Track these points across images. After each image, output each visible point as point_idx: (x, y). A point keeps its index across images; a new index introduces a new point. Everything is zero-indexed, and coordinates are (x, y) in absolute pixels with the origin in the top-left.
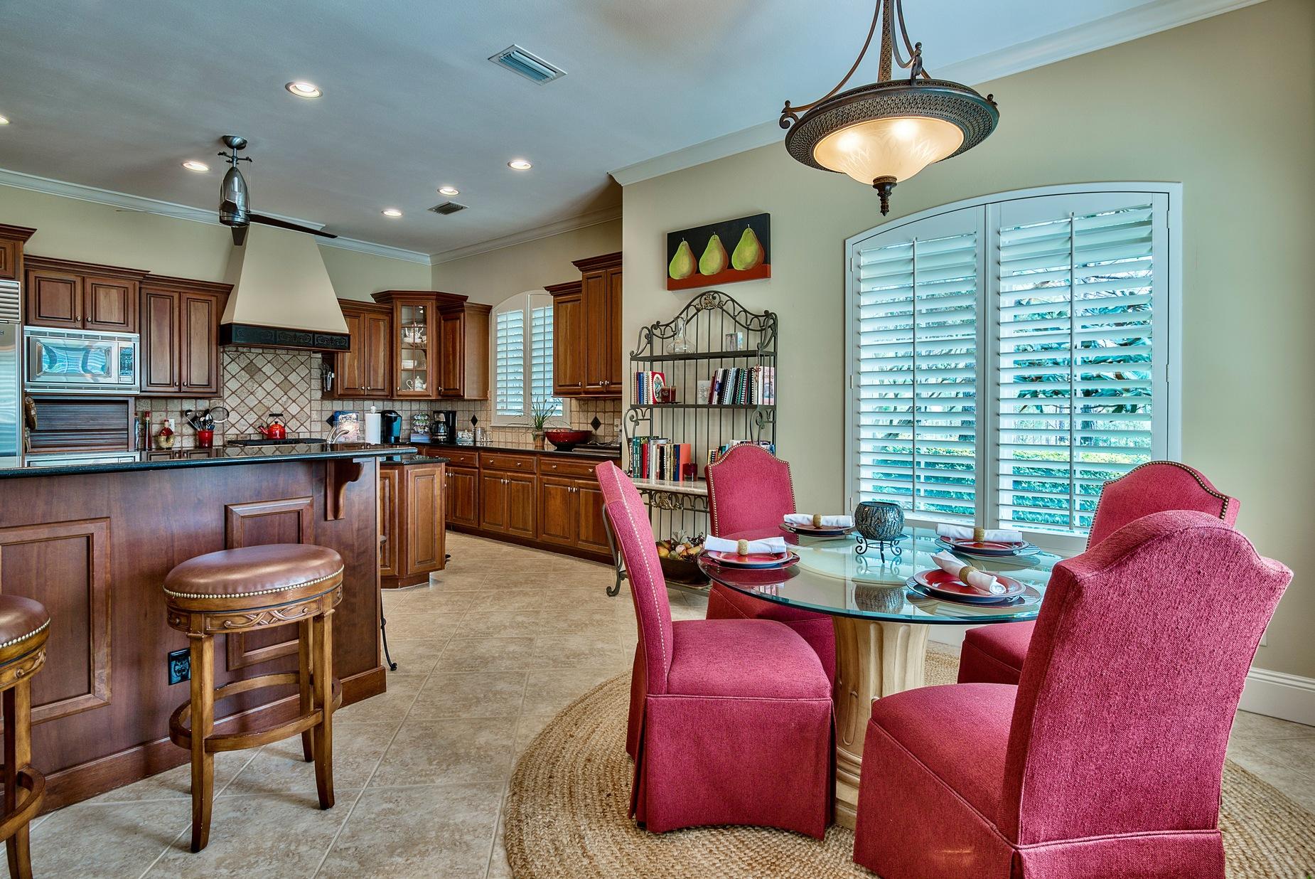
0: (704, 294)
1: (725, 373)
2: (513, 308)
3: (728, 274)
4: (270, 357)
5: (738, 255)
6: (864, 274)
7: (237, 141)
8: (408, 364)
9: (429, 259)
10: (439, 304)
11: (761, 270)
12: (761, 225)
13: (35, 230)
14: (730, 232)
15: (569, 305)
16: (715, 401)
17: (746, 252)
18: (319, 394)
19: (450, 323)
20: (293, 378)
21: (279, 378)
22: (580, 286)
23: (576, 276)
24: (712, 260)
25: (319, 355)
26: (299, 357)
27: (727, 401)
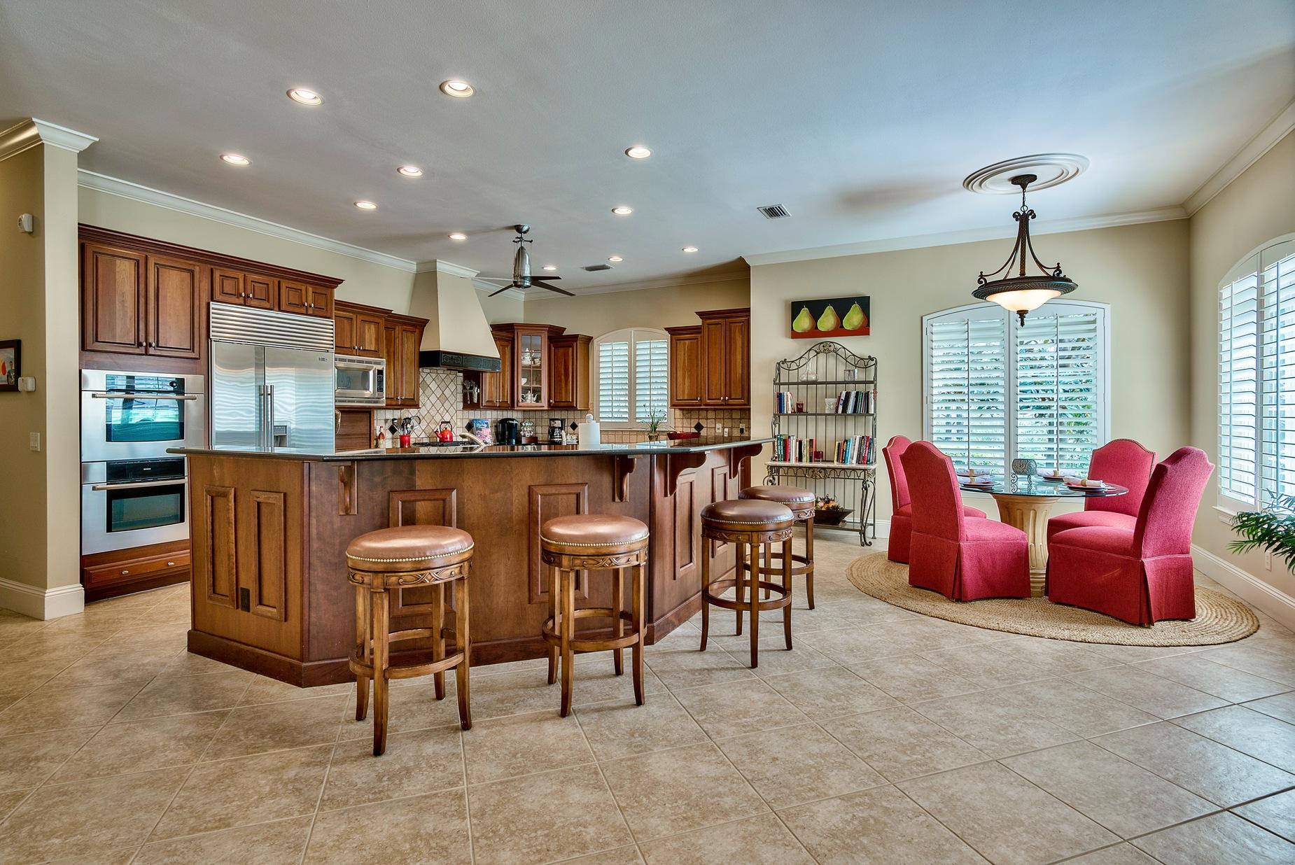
0: (822, 343)
1: (848, 395)
2: (619, 340)
3: (839, 331)
4: (434, 375)
5: (848, 320)
6: (935, 337)
7: (525, 228)
8: (523, 381)
9: (523, 296)
10: (551, 335)
11: (864, 330)
12: (864, 303)
13: (343, 281)
14: (842, 306)
15: (687, 342)
16: (840, 411)
17: (854, 318)
18: (461, 405)
19: (561, 350)
20: (447, 392)
21: (439, 393)
22: (701, 328)
23: (698, 321)
24: (827, 321)
25: (461, 374)
26: (450, 376)
27: (850, 410)
